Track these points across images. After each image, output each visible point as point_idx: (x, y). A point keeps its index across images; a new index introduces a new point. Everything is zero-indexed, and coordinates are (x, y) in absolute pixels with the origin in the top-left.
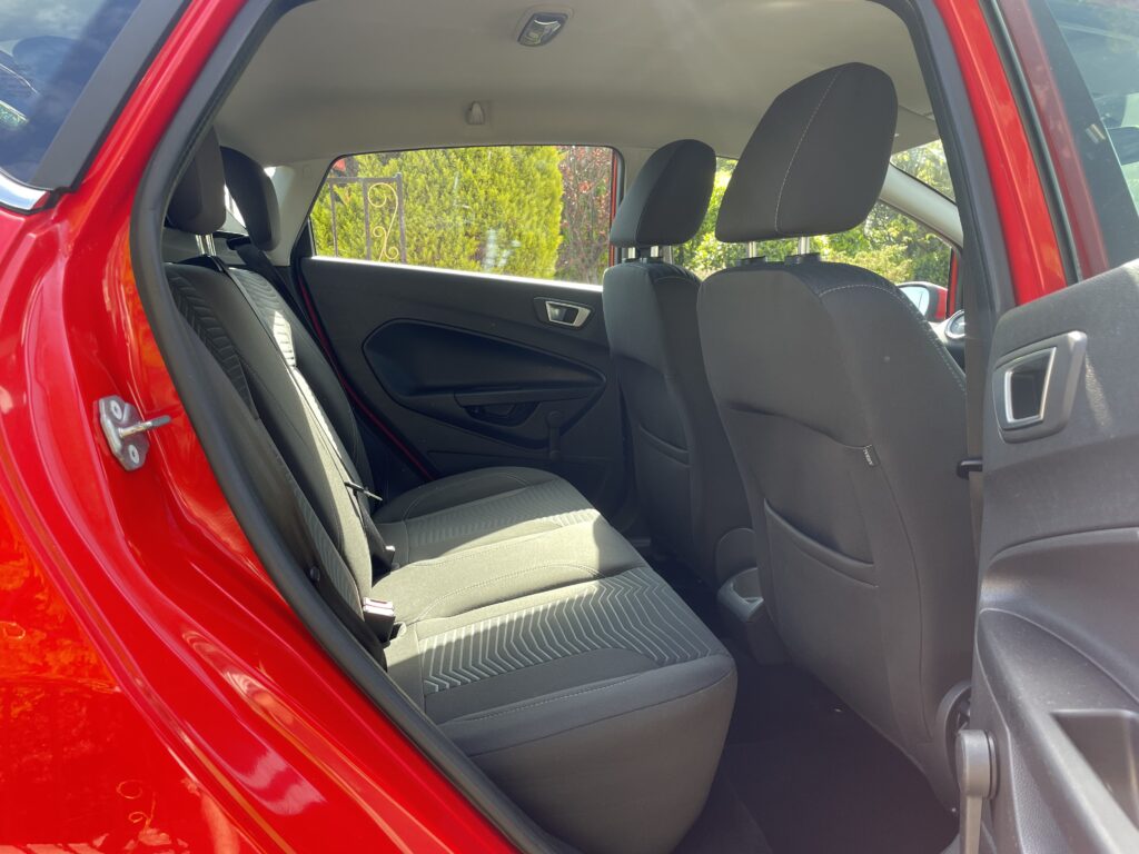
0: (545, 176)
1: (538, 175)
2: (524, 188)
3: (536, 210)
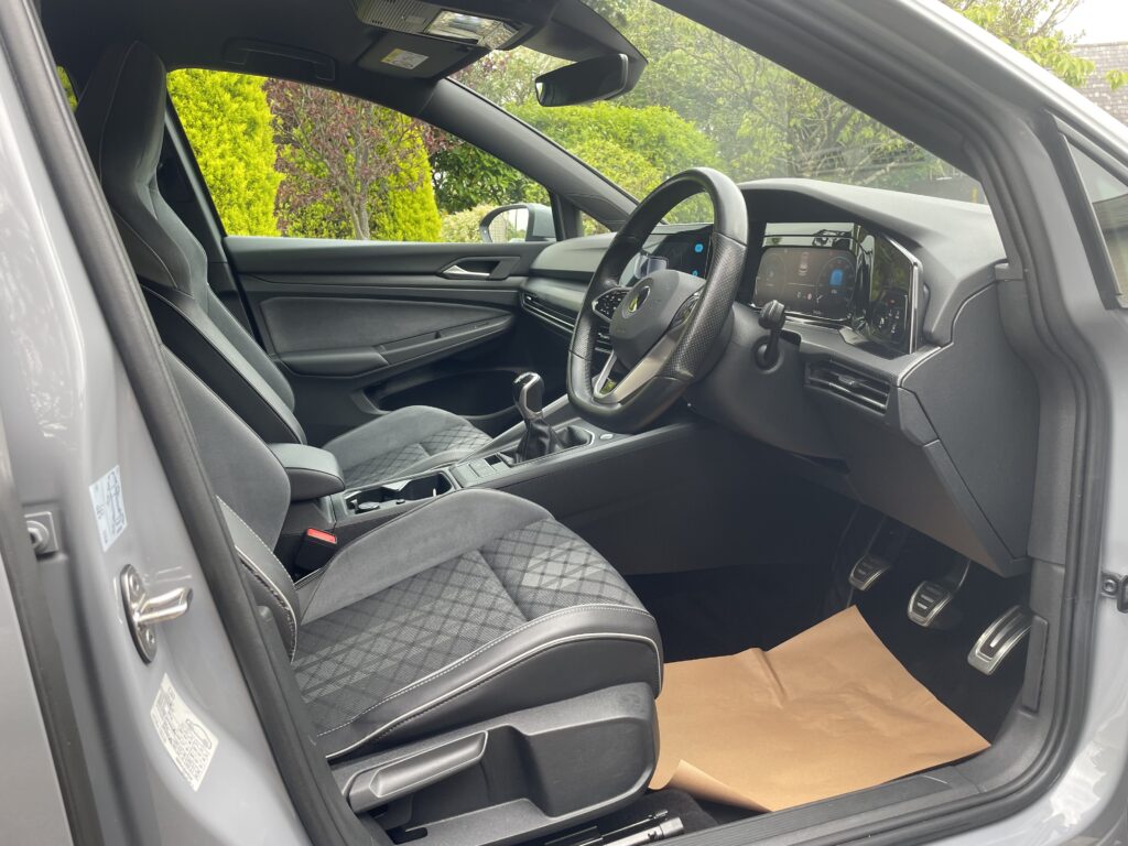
0: (240, 99)
1: (227, 97)
2: (209, 112)
3: (227, 136)
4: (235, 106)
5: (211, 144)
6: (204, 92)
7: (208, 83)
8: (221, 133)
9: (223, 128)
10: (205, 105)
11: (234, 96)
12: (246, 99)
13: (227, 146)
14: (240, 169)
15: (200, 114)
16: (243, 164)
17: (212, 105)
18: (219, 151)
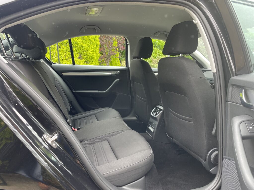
4: (94, 42)
5: (90, 49)
6: (89, 40)
7: (90, 38)
8: (91, 47)
9: (92, 46)
10: (89, 42)
11: (94, 40)
12: (96, 41)
13: (93, 50)
14: (95, 54)
15: (88, 43)
16: (95, 53)
17: (90, 42)
18: (91, 50)
